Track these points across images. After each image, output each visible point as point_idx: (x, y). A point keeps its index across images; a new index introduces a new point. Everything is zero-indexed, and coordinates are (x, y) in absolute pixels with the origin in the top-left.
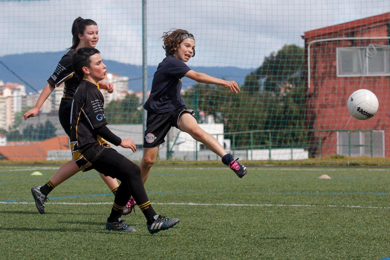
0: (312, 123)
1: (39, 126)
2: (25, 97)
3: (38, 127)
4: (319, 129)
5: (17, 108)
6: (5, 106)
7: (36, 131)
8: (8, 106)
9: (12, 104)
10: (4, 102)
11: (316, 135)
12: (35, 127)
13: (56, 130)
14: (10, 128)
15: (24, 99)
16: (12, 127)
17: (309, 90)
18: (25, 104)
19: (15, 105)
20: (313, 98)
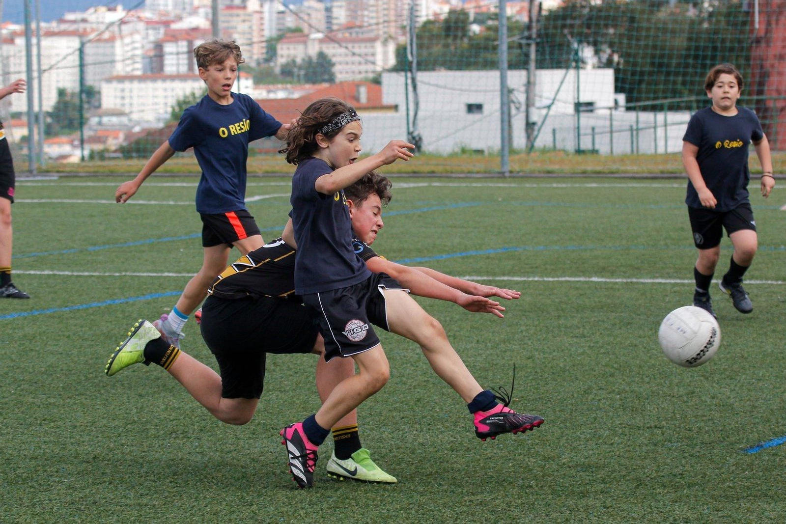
0: (761, 84)
1: (307, 59)
2: (282, 13)
3: (303, 60)
4: (774, 95)
5: (271, 29)
6: (250, 27)
7: (300, 68)
8: (255, 27)
9: (262, 24)
10: (250, 21)
11: (771, 104)
12: (299, 60)
13: (333, 65)
14: (259, 64)
15: (281, 16)
16: (261, 61)
17: (756, 32)
18: (283, 24)
19: (266, 26)
20: (763, 44)
